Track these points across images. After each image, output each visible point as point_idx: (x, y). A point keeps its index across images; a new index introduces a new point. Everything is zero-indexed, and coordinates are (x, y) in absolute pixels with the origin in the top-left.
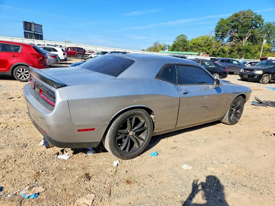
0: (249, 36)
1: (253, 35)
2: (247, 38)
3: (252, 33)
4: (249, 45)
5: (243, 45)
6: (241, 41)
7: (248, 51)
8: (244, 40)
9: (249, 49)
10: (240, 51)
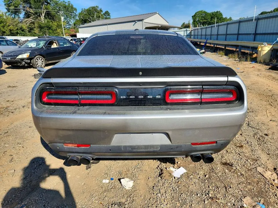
0: (45, 13)
1: (48, 11)
2: (43, 15)
3: (46, 9)
4: (48, 21)
5: (42, 22)
6: (39, 18)
7: (50, 28)
8: (41, 17)
9: (50, 27)
10: (41, 28)
